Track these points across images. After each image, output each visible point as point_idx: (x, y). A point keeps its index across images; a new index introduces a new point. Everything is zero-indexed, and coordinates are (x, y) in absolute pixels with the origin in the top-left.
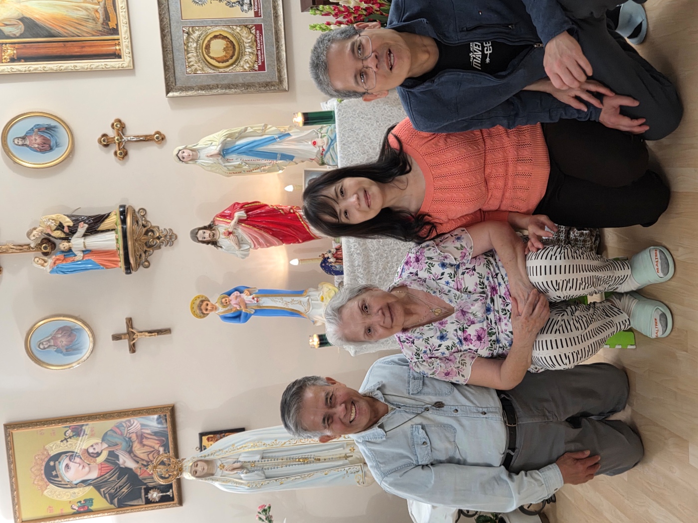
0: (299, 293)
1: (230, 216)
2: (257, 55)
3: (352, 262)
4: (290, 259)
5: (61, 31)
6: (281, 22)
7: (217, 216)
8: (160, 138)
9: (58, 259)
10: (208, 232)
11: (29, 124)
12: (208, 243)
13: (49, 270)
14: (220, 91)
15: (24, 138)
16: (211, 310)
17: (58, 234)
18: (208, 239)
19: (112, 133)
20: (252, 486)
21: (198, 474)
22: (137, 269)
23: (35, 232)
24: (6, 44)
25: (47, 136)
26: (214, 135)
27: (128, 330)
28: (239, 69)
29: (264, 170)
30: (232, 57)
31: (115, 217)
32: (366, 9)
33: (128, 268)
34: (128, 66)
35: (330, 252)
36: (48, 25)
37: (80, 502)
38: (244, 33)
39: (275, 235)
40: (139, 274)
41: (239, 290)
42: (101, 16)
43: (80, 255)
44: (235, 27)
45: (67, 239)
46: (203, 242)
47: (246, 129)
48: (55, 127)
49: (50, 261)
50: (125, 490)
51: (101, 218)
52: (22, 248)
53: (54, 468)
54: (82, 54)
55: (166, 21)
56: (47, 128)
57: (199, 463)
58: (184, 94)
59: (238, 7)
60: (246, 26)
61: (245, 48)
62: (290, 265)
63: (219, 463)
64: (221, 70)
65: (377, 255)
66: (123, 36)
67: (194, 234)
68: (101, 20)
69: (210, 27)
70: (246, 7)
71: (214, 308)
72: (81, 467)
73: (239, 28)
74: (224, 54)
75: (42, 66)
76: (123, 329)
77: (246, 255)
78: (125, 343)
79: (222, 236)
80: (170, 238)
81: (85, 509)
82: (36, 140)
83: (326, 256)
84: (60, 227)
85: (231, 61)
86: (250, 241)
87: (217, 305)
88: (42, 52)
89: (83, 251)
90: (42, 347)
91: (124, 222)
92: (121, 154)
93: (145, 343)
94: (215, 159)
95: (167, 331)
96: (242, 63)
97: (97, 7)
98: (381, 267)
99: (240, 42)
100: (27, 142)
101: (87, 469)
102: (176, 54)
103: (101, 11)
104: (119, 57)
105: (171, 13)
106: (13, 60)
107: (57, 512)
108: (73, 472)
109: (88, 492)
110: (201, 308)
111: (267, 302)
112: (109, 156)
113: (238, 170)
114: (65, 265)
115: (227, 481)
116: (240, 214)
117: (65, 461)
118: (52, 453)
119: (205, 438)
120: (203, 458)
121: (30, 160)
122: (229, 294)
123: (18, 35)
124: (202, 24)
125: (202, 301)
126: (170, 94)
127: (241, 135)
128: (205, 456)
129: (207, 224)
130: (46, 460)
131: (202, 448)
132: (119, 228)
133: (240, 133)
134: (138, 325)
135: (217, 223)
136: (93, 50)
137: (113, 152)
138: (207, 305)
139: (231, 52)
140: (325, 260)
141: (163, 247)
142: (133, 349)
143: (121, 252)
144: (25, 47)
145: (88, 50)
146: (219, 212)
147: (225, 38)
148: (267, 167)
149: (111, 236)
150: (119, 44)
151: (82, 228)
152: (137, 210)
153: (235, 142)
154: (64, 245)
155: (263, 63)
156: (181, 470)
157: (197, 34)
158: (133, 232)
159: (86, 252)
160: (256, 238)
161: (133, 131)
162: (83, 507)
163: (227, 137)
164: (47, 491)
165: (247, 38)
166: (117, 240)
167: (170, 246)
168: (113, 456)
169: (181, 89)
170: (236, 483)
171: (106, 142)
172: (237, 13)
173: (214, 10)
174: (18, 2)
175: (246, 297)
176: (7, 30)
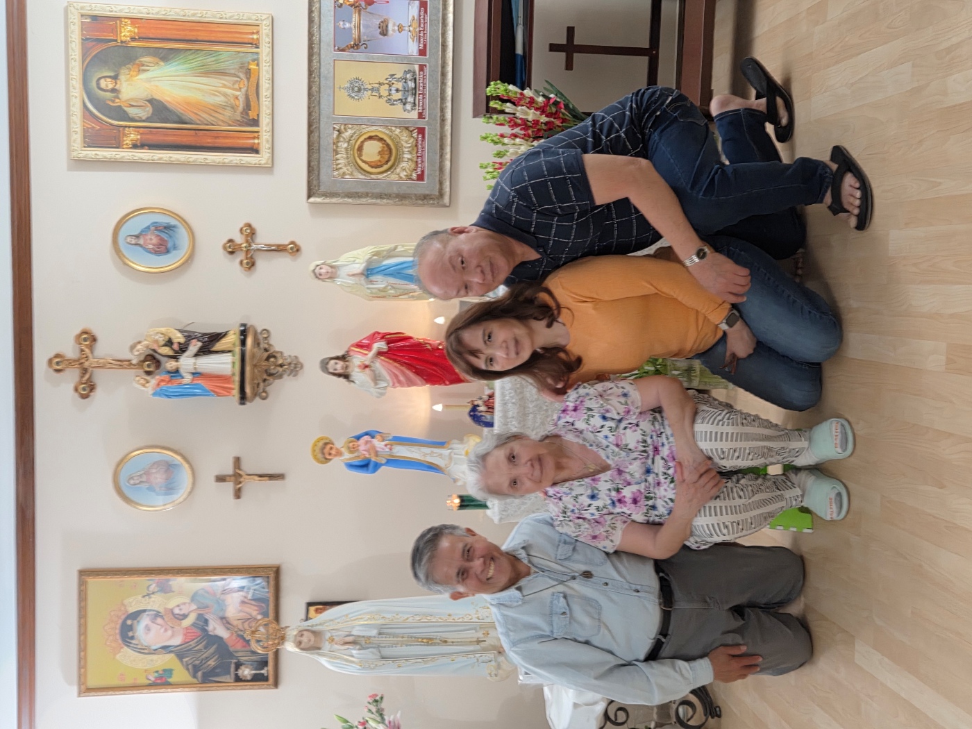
0: (441, 445)
1: (368, 347)
2: (417, 162)
3: (505, 412)
4: (434, 403)
5: (194, 117)
6: (448, 127)
7: (353, 346)
8: (295, 249)
9: (163, 381)
10: (340, 364)
11: (145, 221)
12: (339, 375)
13: (151, 392)
14: (370, 201)
15: (137, 237)
16: (335, 455)
17: (166, 351)
18: (340, 371)
19: (239, 239)
20: (364, 666)
21: (302, 646)
22: (252, 400)
23: (139, 347)
24: (129, 127)
25: (164, 236)
26: (359, 251)
27: (235, 471)
28: (394, 177)
29: (413, 297)
30: (387, 162)
31: (233, 337)
32: (546, 123)
33: (243, 398)
34: (266, 163)
35: (481, 398)
36: (180, 110)
37: (157, 672)
38: (404, 136)
39: (418, 373)
40: (255, 405)
41: (371, 434)
42: (241, 104)
43: (188, 378)
44: (393, 128)
45: (175, 357)
46: (334, 374)
47: (396, 248)
48: (174, 227)
49: (153, 381)
50: (212, 663)
51: (216, 337)
52: (123, 364)
53: (131, 628)
54: (216, 145)
55: (315, 115)
56: (165, 228)
57: (305, 633)
58: (327, 200)
59: (400, 106)
60: (407, 128)
61: (403, 153)
62: (433, 412)
63: (328, 635)
64: (373, 176)
65: (535, 406)
66: (265, 129)
67: (324, 365)
68: (241, 109)
69: (365, 127)
70: (408, 107)
71: (339, 453)
72: (163, 630)
73: (398, 130)
74: (378, 158)
75: (168, 155)
76: (229, 470)
77: (382, 394)
78: (229, 487)
79: (357, 370)
80: (295, 367)
81: (162, 682)
82: (151, 239)
83: (476, 403)
84: (169, 343)
85: (385, 167)
86: (388, 378)
87: (343, 450)
88: (170, 139)
89: (193, 374)
90: (132, 482)
91: (243, 343)
92: (247, 263)
93: (252, 488)
94: (357, 279)
95: (280, 477)
96: (398, 170)
97: (238, 93)
98: (539, 421)
99: (398, 146)
100: (141, 242)
101: (169, 633)
102: (323, 153)
103: (242, 99)
104: (257, 152)
105: (322, 107)
106: (135, 146)
107: (129, 682)
108: (153, 635)
109: (168, 660)
110: (324, 451)
111: (402, 451)
112: (233, 266)
113: (383, 294)
114: (173, 387)
115: (336, 658)
116: (380, 345)
117: (145, 621)
118: (131, 610)
119: (312, 609)
120: (310, 628)
121: (143, 263)
122: (358, 438)
123: (144, 118)
124: (357, 122)
125: (326, 444)
126: (312, 200)
127: (390, 254)
128: (312, 626)
129: (340, 354)
130: (123, 617)
132: (237, 350)
133: (389, 251)
134: (248, 466)
135: (351, 353)
136: (228, 142)
137: (238, 260)
138: (331, 448)
139: (386, 157)
140: (474, 408)
141: (285, 377)
142: (238, 494)
143: (237, 378)
144: (151, 133)
145: (222, 142)
146: (356, 341)
147: (381, 140)
148: (416, 294)
149: (227, 358)
150: (258, 138)
151: (195, 346)
152: (259, 330)
153: (382, 261)
155: (423, 172)
156: (283, 639)
157: (349, 132)
158: (253, 356)
159: (196, 374)
160: (396, 376)
161: (263, 239)
162: (161, 678)
163: (374, 255)
164: (120, 654)
165: (406, 141)
166: (234, 363)
167: (295, 376)
168: (202, 622)
169: (325, 195)
170: (347, 660)
171: (231, 249)
172: (398, 112)
173: (370, 107)
174: (149, 80)
175: (378, 444)
176: (132, 112)
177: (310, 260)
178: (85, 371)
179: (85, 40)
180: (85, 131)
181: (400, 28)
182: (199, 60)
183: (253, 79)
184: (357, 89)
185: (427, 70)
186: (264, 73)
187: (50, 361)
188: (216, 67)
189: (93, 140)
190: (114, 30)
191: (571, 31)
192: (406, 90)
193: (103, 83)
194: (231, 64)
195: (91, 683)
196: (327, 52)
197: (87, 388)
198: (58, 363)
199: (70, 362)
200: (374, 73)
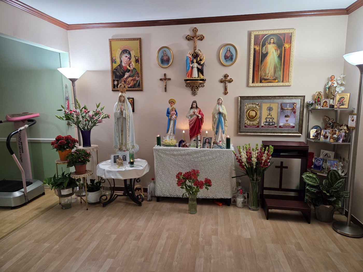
0: (174, 133)
1: (199, 113)
2: (250, 126)
3: (182, 150)
4: (185, 130)
5: (263, 65)
6: (259, 134)
7: (200, 109)
8: (226, 93)
9: (191, 59)
10: (195, 106)
12: (192, 106)
13: (187, 55)
14: (239, 113)
15: (229, 51)
16: (171, 105)
17: (199, 59)
18: (193, 106)
19: (228, 78)
20: (115, 114)
21: (120, 97)
22: (185, 83)
23: (200, 52)
24: (260, 47)
25: (230, 58)
26: (225, 111)
27: (167, 79)
28: (245, 119)
29: (213, 125)
30: (249, 117)
31: (202, 77)
32: (262, 163)
33: (186, 80)
34: (249, 85)
35: (186, 143)
37: (115, 60)
38: (257, 122)
39: (193, 126)
41: (176, 114)
42: (266, 78)
43: (191, 65)
44: (259, 119)
45: (197, 62)
46: (192, 104)
47: (227, 121)
48: (232, 61)
49: (190, 56)
50: (118, 74)
51: (202, 73)
52: (195, 48)
53: (126, 52)
54: (255, 71)
55: (263, 98)
56: (232, 58)
57: (124, 98)
58: (239, 102)
59: (265, 121)
60: (259, 123)
61: (252, 122)
62: (183, 130)
63: (123, 104)
64: (246, 114)
65: (184, 158)
66: (259, 84)
68: (265, 78)
70: (265, 123)
72: (126, 61)
73: (258, 120)
74: (251, 115)
75: (252, 58)
76: (168, 77)
77: (187, 117)
78: (163, 77)
79: (194, 110)
80: (194, 94)
81: (113, 61)
82: (229, 54)
83: (185, 142)
84: (201, 60)
85: (248, 117)
86: (191, 119)
87: (172, 107)
88: (256, 59)
89: (192, 67)
90: (164, 51)
92: (222, 81)
93: (162, 84)
94: (218, 110)
95: (166, 91)
97: (269, 77)
98: (180, 159)
99: (254, 120)
100: (228, 52)
101: (125, 63)
102: (252, 100)
103: (267, 78)
104: (253, 82)
105: (265, 100)
106: (254, 49)
107: (113, 52)
108: (125, 58)
109: (118, 62)
112: (221, 77)
113: (214, 117)
114: (189, 61)
115: (118, 106)
116: (200, 116)
117: (128, 56)
118: (131, 52)
120: (125, 99)
121: (222, 53)
122: (175, 111)
123: (262, 51)
124: (261, 109)
125: (174, 103)
126: (239, 98)
127: (225, 119)
128: (126, 100)
129: (198, 106)
130: (129, 50)
132: (199, 78)
133: (226, 118)
134: (169, 82)
135: (198, 109)
136: (255, 75)
137: (223, 78)
138: (173, 104)
141: (192, 91)
142: (161, 80)
143: (191, 79)
144: (258, 53)
145: (256, 73)
146: (201, 110)
147: (256, 116)
148: (214, 126)
149: (197, 76)
150: (256, 83)
151: (200, 67)
152: (204, 84)
153: (223, 117)
154: (195, 61)
155: (247, 127)
156: (122, 92)
157: (258, 107)
158: (197, 83)
159: (192, 68)
160: (192, 121)
161: (228, 85)
162: (114, 61)
163: (224, 115)
164: (120, 50)
165: (255, 123)
166: (195, 77)
167: (192, 94)
168: (129, 71)
169: (241, 101)
170: (117, 109)
171: (226, 76)
172: (263, 120)
173: (265, 113)
174: (273, 52)
175: (174, 116)
176: (264, 48)
177: (223, 97)
178: (193, 38)
179: (284, 34)
180: (259, 35)
181: (287, 121)
182: (278, 66)
183: (273, 81)
184: (270, 109)
185: (275, 128)
186: (275, 84)
187: (196, 28)
188: (277, 70)
189: (256, 37)
190: (287, 42)
191: (287, 167)
192: (269, 122)
193: (272, 40)
194: (277, 75)
195: (112, 42)
196: (280, 101)
197: (189, 38)
198: (195, 30)
199: (196, 34)
200: (274, 114)
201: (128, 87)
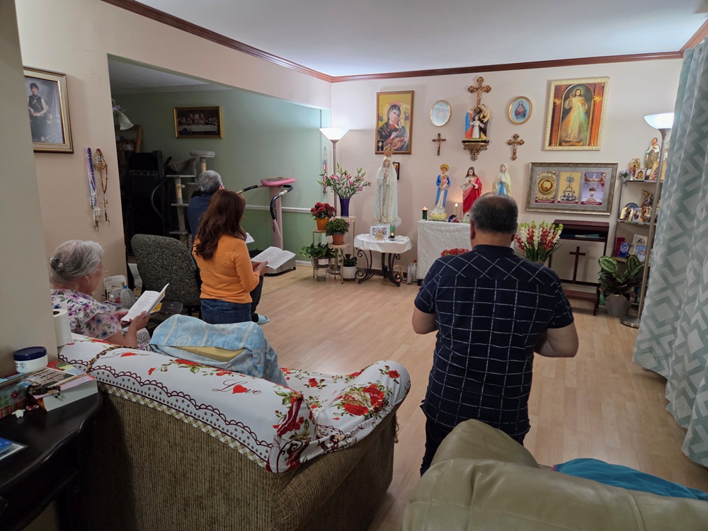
0: (444, 205)
1: (477, 183)
2: (542, 200)
3: (452, 226)
4: (458, 204)
5: (564, 123)
6: (553, 211)
7: (478, 178)
8: (514, 158)
9: (472, 115)
10: (472, 173)
11: (527, 108)
12: (468, 173)
13: (468, 111)
14: (529, 184)
15: (522, 105)
17: (482, 116)
18: (470, 173)
19: (519, 139)
21: (385, 162)
23: (484, 107)
25: (522, 114)
26: (509, 180)
27: (441, 139)
28: (537, 192)
31: (485, 138)
33: (464, 142)
34: (545, 149)
35: (458, 219)
36: (567, 118)
37: (382, 117)
38: (552, 196)
39: (467, 199)
40: (462, 146)
41: (449, 183)
42: (567, 139)
43: (472, 124)
44: (555, 192)
45: (479, 120)
46: (468, 171)
47: (510, 192)
48: (525, 117)
49: (471, 112)
50: (384, 133)
51: (485, 134)
52: (479, 101)
53: (395, 108)
54: (553, 131)
55: (561, 165)
56: (524, 114)
57: (389, 162)
58: (530, 169)
59: (563, 195)
60: (554, 197)
61: (546, 195)
62: (455, 203)
63: (388, 169)
64: (538, 185)
65: (453, 235)
66: (558, 148)
67: (472, 168)
69: (556, 183)
70: (562, 198)
71: (443, 173)
72: (394, 118)
73: (554, 194)
74: (544, 187)
75: (550, 115)
76: (442, 137)
77: (461, 187)
78: (436, 138)
79: (470, 179)
80: (474, 159)
81: (379, 118)
82: (521, 110)
84: (484, 117)
85: (541, 189)
86: (466, 189)
87: (445, 174)
88: (556, 115)
90: (440, 106)
91: (482, 142)
92: (510, 142)
93: (436, 145)
94: (500, 179)
95: (439, 154)
96: (539, 194)
97: (572, 138)
98: (448, 236)
99: (549, 194)
100: (520, 106)
101: (393, 120)
102: (547, 168)
103: (569, 140)
104: (549, 145)
105: (564, 168)
106: (554, 103)
107: (380, 108)
108: (393, 115)
109: (385, 120)
110: (444, 168)
111: (442, 193)
112: (510, 138)
113: (494, 188)
114: (469, 119)
115: (381, 172)
116: (477, 186)
117: (397, 112)
118: (401, 108)
122: (448, 179)
123: (565, 106)
124: (558, 180)
125: (446, 169)
126: (531, 164)
128: (391, 164)
129: (475, 173)
130: (399, 105)
131: (394, 163)
132: (480, 140)
134: (442, 143)
135: (475, 177)
136: (554, 136)
138: (445, 171)
139: (545, 190)
141: (471, 155)
142: (434, 140)
144: (559, 108)
145: (554, 133)
146: (480, 179)
147: (551, 188)
149: (477, 136)
150: (554, 146)
151: (482, 126)
152: (487, 147)
154: (477, 118)
155: (538, 202)
156: (387, 156)
157: (554, 177)
158: (478, 145)
159: (473, 126)
160: (466, 191)
163: (507, 185)
165: (550, 197)
166: (476, 139)
167: (471, 158)
168: (396, 130)
169: (532, 169)
170: (380, 175)
171: (516, 137)
172: (560, 194)
173: (563, 185)
174: (578, 107)
175: (445, 185)
176: (567, 102)
177: (508, 164)
178: (477, 89)
179: (595, 84)
180: (561, 86)
181: (592, 196)
183: (577, 144)
184: (570, 180)
185: (576, 204)
187: (481, 78)
188: (582, 130)
189: (558, 89)
190: (598, 95)
191: (584, 254)
192: (568, 197)
193: (578, 91)
194: (582, 136)
195: (380, 96)
196: (585, 170)
197: (471, 90)
198: (480, 80)
199: (480, 84)
200: (576, 186)
201: (395, 150)
